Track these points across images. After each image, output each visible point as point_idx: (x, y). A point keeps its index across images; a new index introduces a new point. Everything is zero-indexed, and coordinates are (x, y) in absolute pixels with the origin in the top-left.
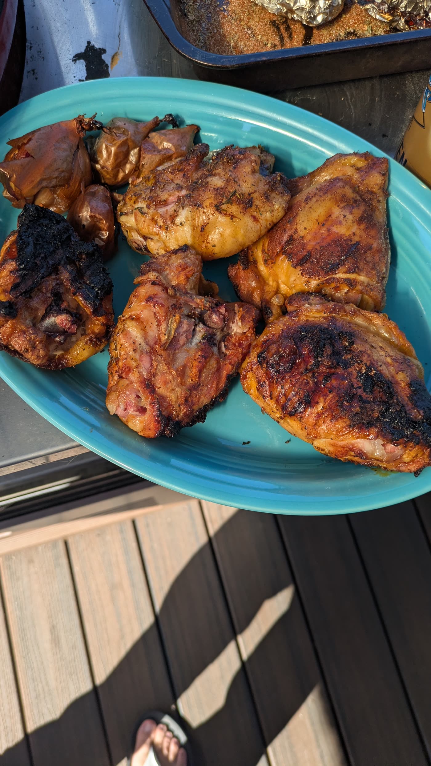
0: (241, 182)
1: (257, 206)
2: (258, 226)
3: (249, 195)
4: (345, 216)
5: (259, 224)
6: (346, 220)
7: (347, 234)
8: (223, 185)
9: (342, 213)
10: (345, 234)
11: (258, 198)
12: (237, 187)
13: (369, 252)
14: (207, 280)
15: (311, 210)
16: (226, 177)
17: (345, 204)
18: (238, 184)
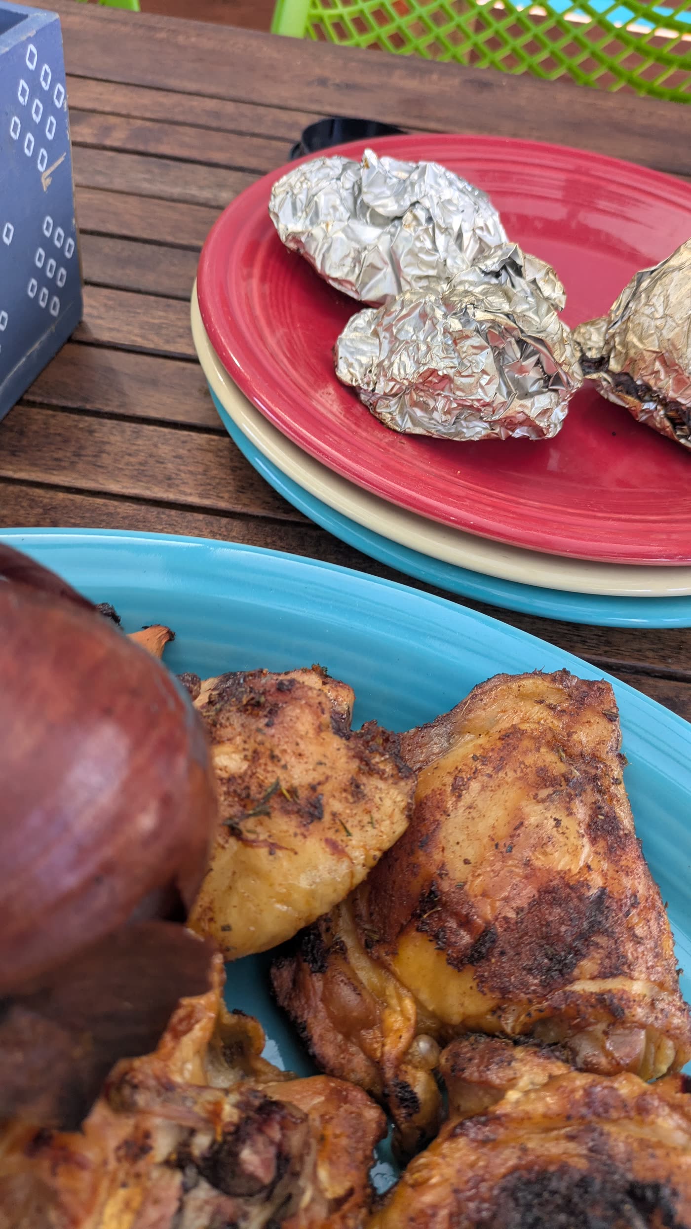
0: (289, 759)
1: (334, 815)
2: (343, 868)
3: (313, 788)
4: (558, 822)
5: (346, 860)
6: (563, 833)
7: (575, 870)
8: (245, 766)
9: (548, 815)
10: (570, 870)
11: (337, 794)
12: (279, 772)
13: (634, 912)
14: (236, 1012)
15: (474, 814)
16: (251, 746)
17: (550, 790)
18: (283, 762)
